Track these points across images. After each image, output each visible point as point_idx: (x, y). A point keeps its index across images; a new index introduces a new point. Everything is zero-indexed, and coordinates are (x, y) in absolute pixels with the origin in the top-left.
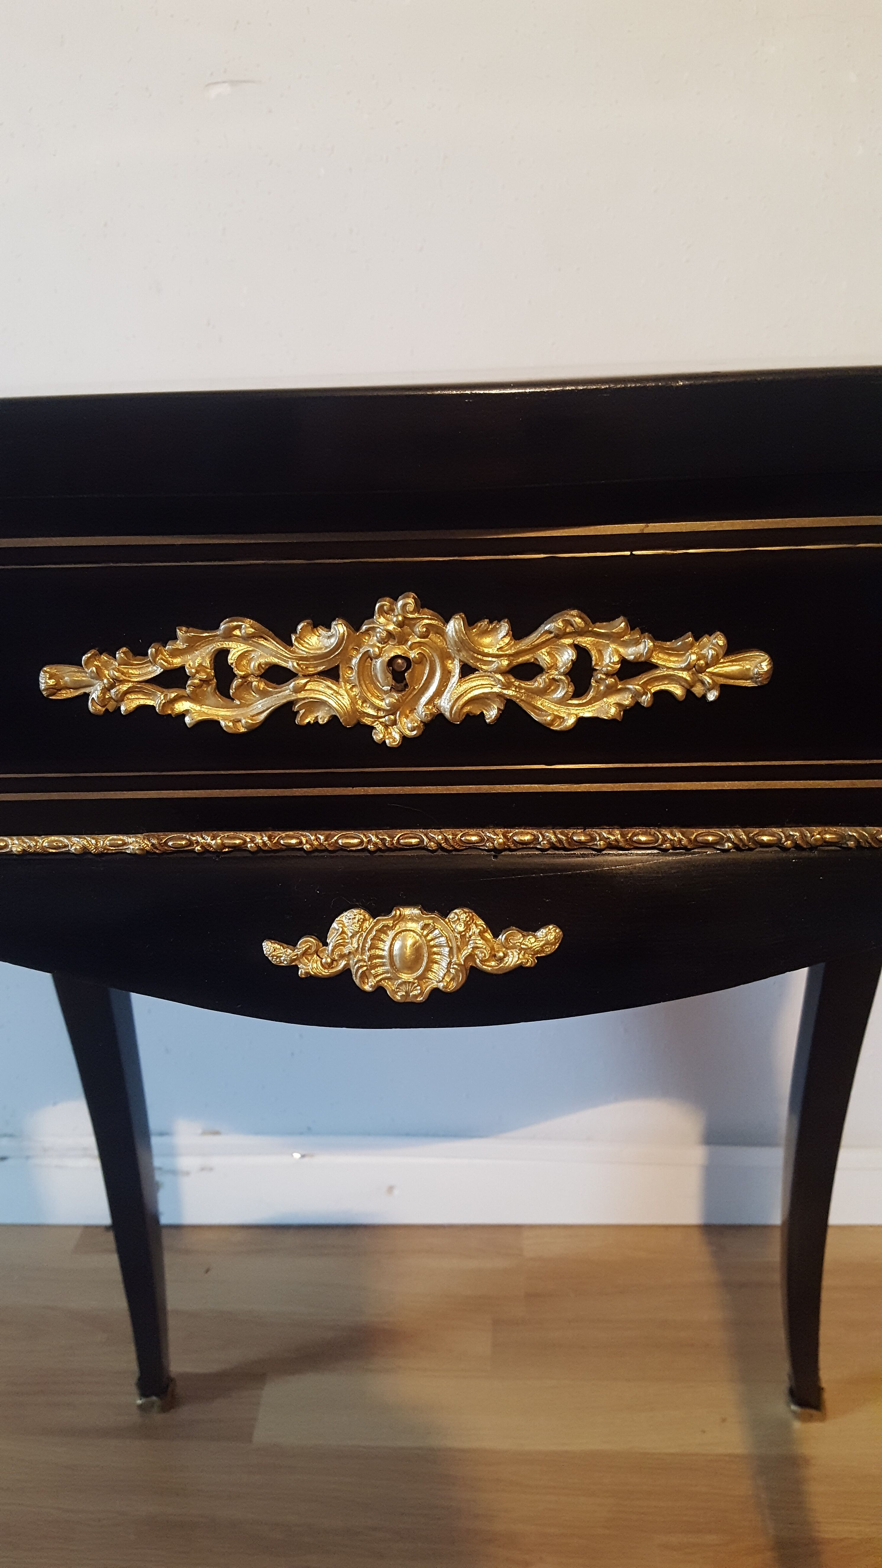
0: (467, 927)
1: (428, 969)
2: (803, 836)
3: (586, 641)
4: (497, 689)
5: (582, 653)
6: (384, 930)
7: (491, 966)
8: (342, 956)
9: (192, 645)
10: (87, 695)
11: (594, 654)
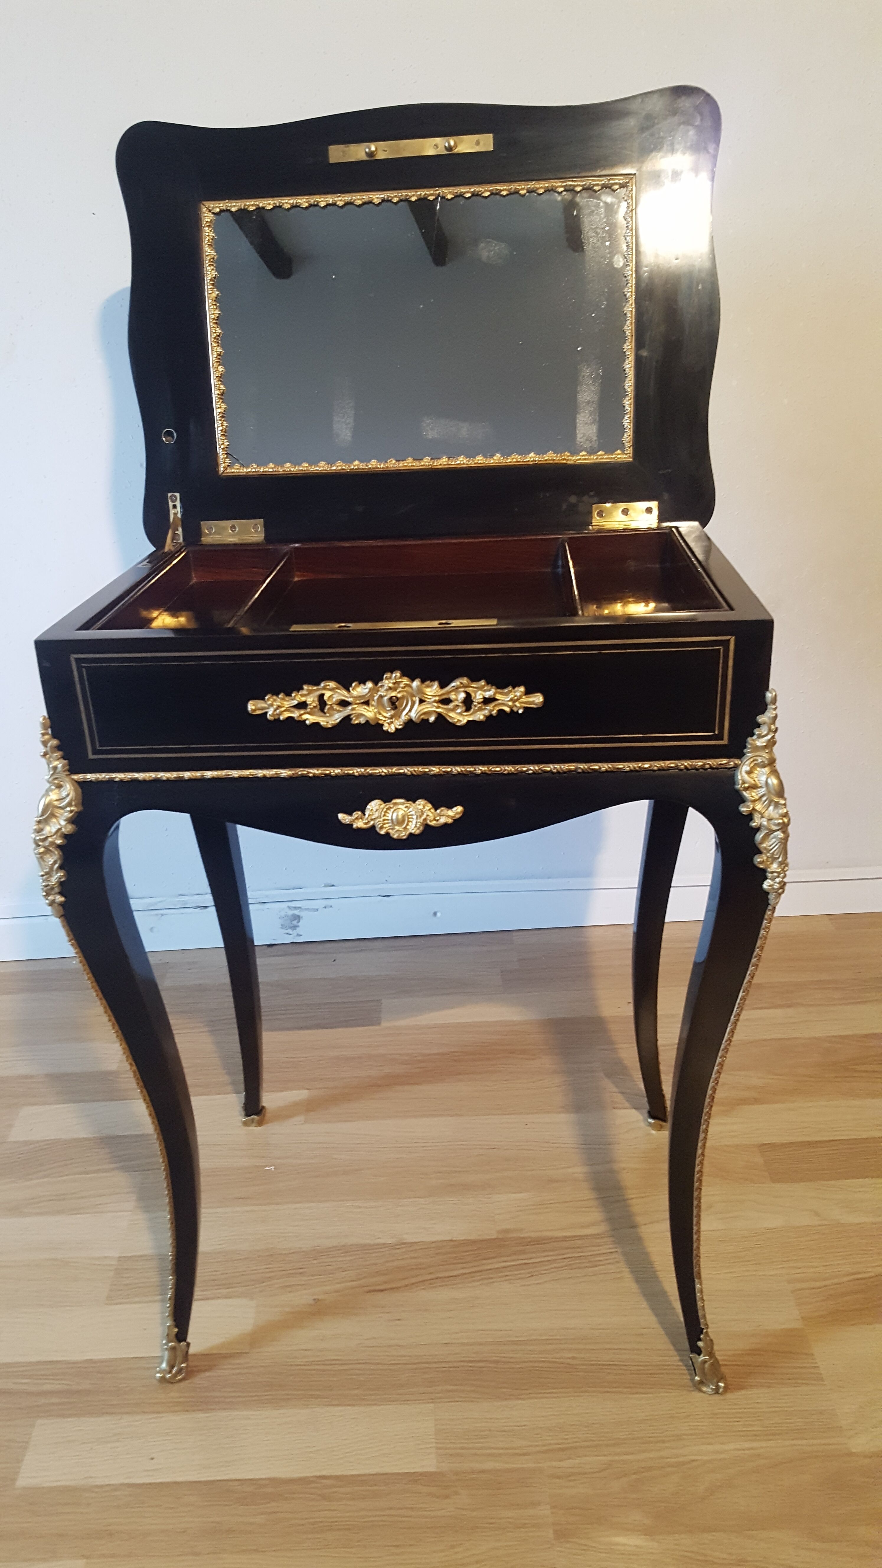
0: (424, 807)
1: (407, 825)
2: (560, 767)
3: (469, 690)
4: (434, 709)
5: (468, 695)
6: (389, 809)
7: (433, 823)
8: (372, 820)
9: (310, 692)
10: (266, 713)
11: (473, 695)
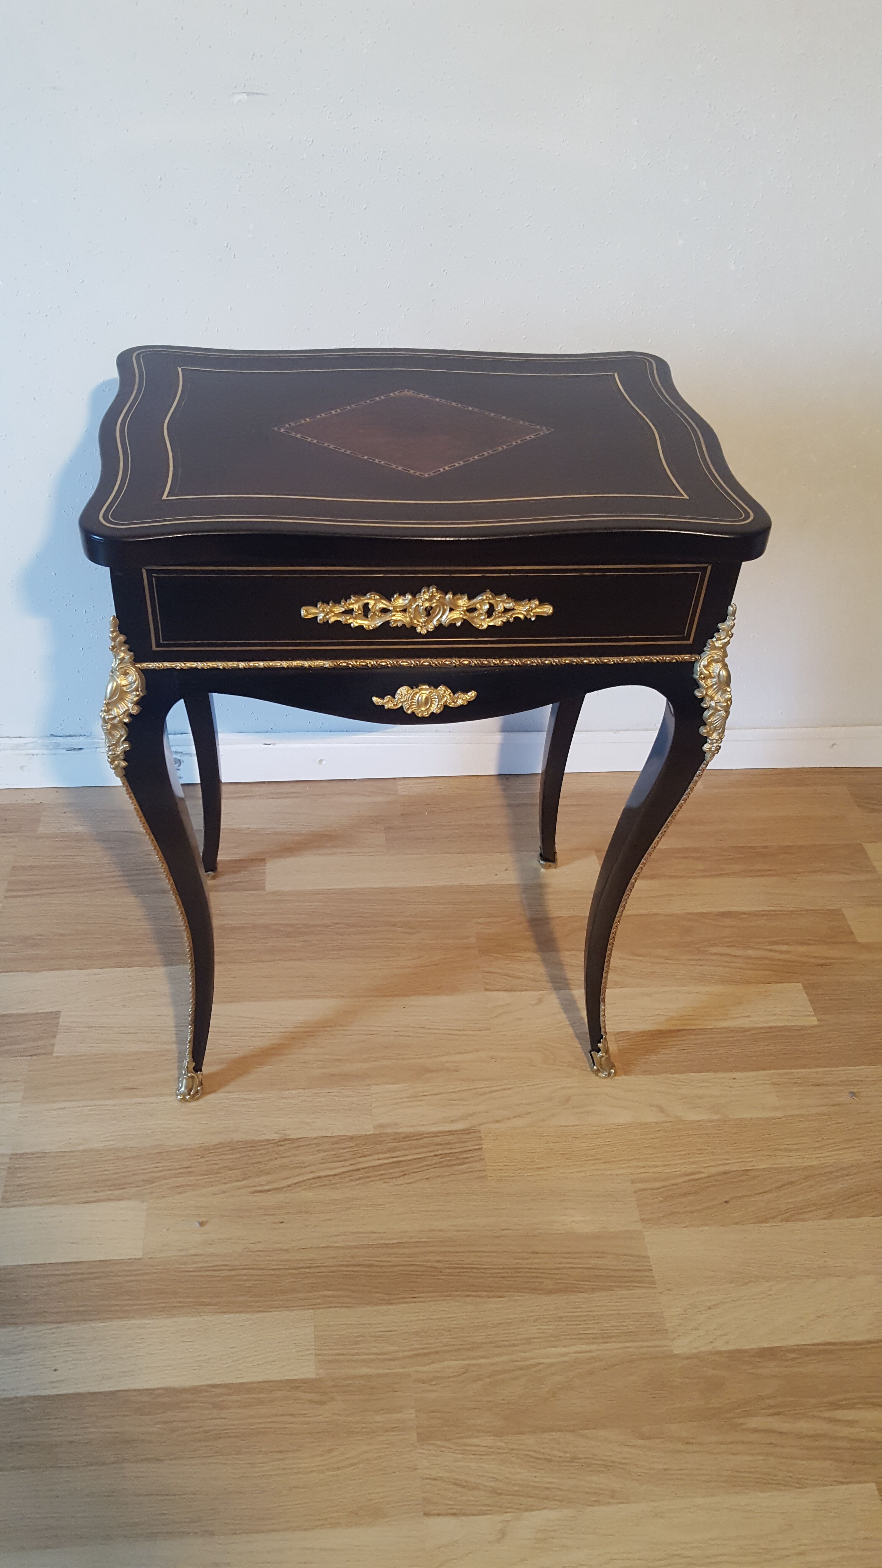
0: (445, 692)
1: (430, 706)
2: (559, 661)
3: (492, 602)
4: (461, 616)
5: (491, 606)
6: (416, 693)
7: (452, 705)
8: (401, 702)
9: (356, 602)
10: (316, 617)
11: (495, 606)
